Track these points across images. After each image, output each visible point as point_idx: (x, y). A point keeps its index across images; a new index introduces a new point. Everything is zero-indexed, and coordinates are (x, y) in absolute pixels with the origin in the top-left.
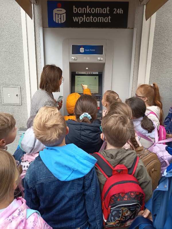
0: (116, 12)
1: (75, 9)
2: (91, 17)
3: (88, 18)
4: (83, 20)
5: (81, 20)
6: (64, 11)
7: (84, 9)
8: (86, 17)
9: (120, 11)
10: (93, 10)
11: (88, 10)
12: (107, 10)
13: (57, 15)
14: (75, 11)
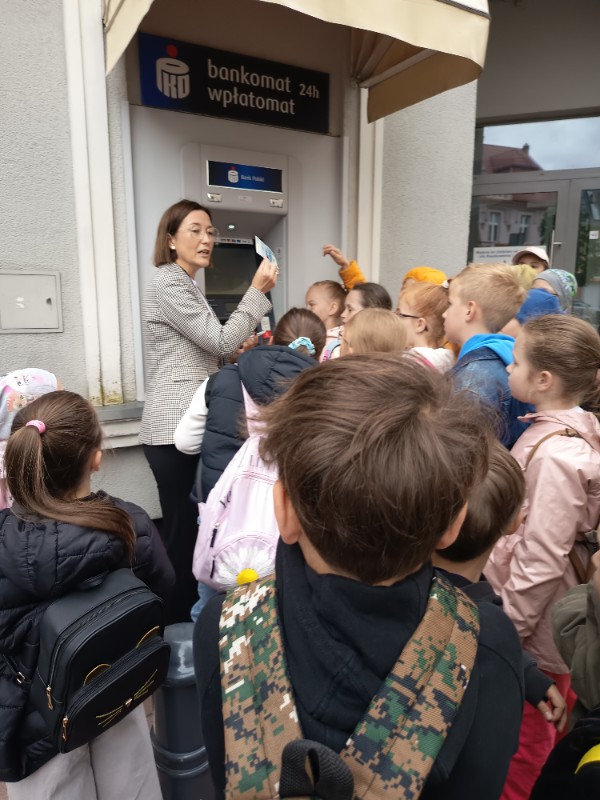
0: (304, 92)
1: (213, 69)
2: (251, 96)
3: (244, 97)
4: (233, 99)
5: (228, 99)
6: (184, 68)
7: (235, 73)
8: (239, 92)
9: (313, 92)
10: (255, 78)
11: (244, 77)
12: (284, 85)
13: (166, 76)
14: (213, 74)
